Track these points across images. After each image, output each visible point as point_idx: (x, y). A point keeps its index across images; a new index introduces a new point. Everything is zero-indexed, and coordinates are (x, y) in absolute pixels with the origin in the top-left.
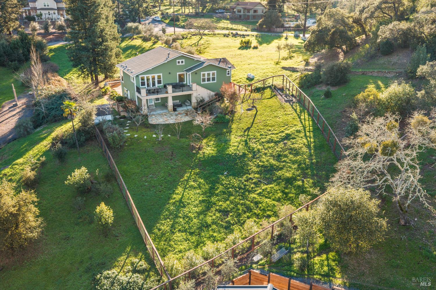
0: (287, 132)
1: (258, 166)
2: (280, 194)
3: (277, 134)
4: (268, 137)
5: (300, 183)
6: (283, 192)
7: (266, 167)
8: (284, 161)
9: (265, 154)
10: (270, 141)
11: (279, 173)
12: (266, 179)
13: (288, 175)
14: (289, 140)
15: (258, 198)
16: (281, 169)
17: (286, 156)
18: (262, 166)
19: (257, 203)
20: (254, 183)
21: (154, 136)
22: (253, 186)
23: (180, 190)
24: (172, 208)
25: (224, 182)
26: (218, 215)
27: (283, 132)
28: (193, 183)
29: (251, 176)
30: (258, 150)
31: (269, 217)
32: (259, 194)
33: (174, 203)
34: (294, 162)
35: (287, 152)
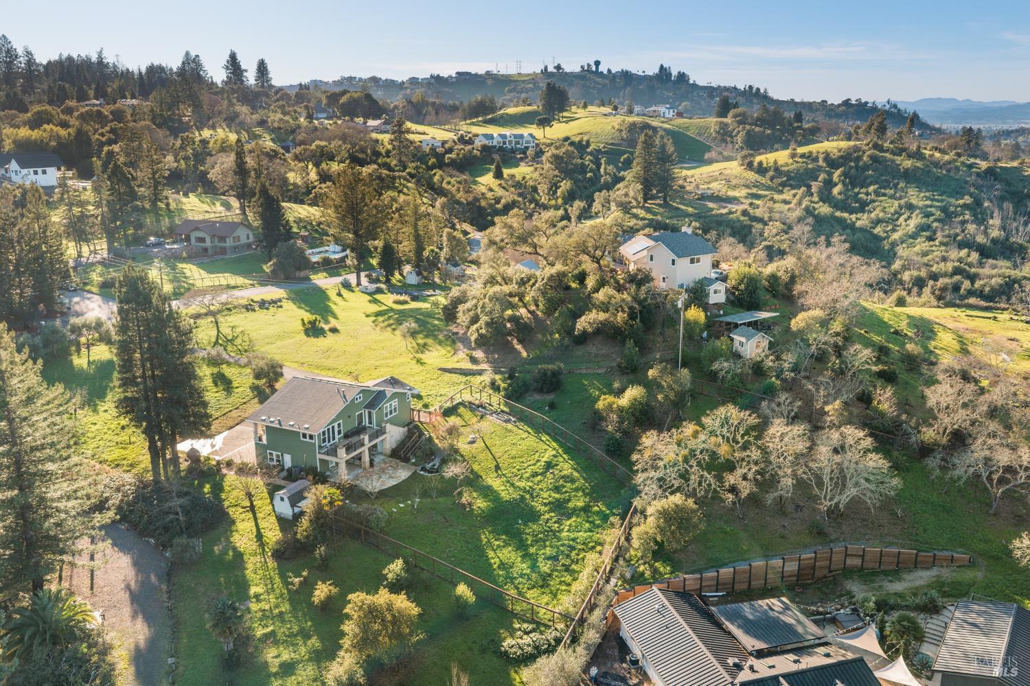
0: (544, 459)
1: (545, 505)
2: (587, 525)
3: (534, 465)
4: (529, 470)
5: (596, 508)
6: (587, 521)
7: (552, 503)
8: (566, 492)
9: (541, 490)
10: (535, 475)
11: (571, 505)
12: (563, 514)
13: (580, 504)
14: (553, 468)
15: (572, 535)
16: (569, 500)
17: (564, 487)
18: (550, 503)
19: (574, 540)
20: (555, 522)
21: (402, 505)
22: (556, 525)
23: (491, 554)
24: (501, 573)
25: (527, 531)
26: (550, 562)
27: (538, 461)
28: (497, 543)
29: (547, 516)
30: (530, 487)
31: (593, 547)
32: (569, 531)
33: (499, 567)
34: (577, 490)
35: (561, 482)
